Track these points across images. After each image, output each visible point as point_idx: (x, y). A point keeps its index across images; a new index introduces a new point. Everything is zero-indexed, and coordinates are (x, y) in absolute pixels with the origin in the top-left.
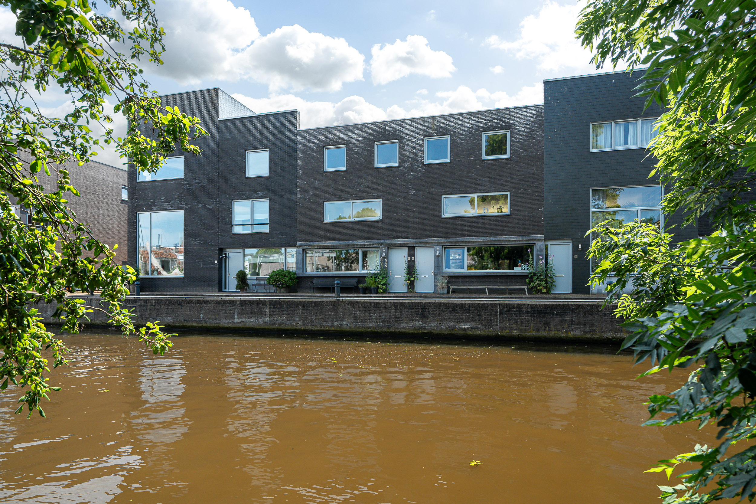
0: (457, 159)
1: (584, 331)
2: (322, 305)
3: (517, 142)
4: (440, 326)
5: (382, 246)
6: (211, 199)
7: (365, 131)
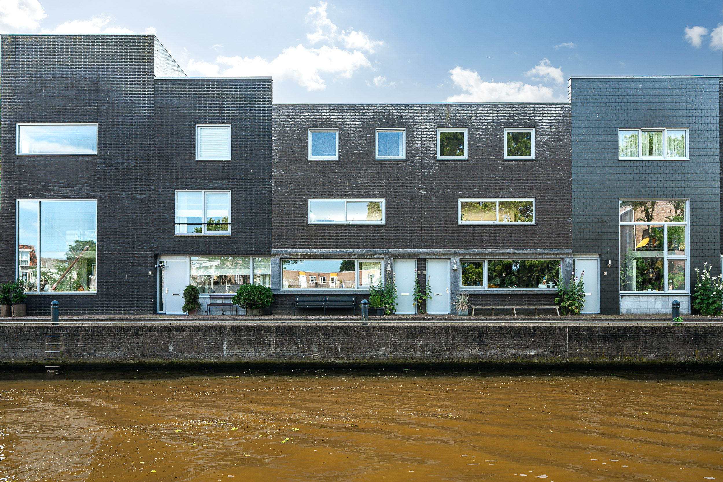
0: (476, 157)
1: (657, 356)
2: (351, 330)
3: (543, 142)
4: (500, 353)
5: (387, 256)
6: (143, 186)
7: (364, 113)
